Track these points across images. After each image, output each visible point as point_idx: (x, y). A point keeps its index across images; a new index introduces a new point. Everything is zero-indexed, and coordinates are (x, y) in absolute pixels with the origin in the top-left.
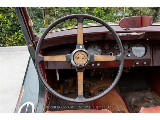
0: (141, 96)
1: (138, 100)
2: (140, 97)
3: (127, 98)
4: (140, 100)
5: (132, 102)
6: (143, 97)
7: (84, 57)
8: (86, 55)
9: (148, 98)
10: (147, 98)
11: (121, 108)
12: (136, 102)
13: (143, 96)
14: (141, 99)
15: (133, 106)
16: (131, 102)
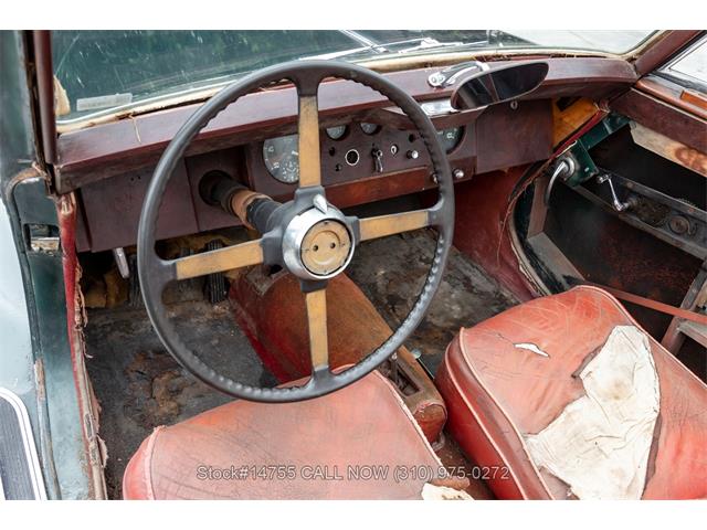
0: (400, 254)
1: (395, 273)
2: (398, 258)
3: (360, 272)
4: (402, 272)
5: (380, 283)
6: (407, 257)
7: (336, 242)
8: (343, 233)
9: (424, 258)
10: (421, 260)
11: (379, 332)
12: (392, 279)
13: (407, 252)
14: (402, 265)
15: (387, 298)
16: (375, 284)
